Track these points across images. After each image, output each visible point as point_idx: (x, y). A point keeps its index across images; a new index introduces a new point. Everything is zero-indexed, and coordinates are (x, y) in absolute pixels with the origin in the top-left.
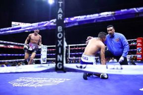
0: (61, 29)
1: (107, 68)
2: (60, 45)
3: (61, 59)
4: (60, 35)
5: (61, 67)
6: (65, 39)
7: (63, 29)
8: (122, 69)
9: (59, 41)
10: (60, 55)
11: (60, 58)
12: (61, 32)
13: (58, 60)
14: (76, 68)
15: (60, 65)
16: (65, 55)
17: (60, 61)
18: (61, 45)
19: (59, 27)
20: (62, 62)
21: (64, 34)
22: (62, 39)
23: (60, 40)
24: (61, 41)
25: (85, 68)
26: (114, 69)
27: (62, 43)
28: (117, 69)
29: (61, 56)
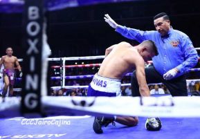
0: (36, 12)
1: (141, 104)
2: (33, 52)
3: (35, 86)
4: (33, 29)
5: (35, 104)
6: (45, 37)
7: (40, 12)
8: (173, 105)
9: (30, 41)
10: (32, 75)
11: (31, 82)
12: (37, 21)
13: (28, 87)
14: (71, 106)
15: (31, 99)
16: (44, 76)
17: (31, 90)
18: (36, 51)
19: (31, 9)
20: (38, 92)
21: (45, 25)
22: (39, 36)
23: (33, 38)
24: (36, 41)
25: (91, 105)
26: (156, 105)
27: (39, 46)
28: (163, 105)
29: (36, 78)
